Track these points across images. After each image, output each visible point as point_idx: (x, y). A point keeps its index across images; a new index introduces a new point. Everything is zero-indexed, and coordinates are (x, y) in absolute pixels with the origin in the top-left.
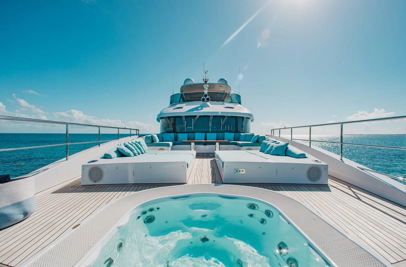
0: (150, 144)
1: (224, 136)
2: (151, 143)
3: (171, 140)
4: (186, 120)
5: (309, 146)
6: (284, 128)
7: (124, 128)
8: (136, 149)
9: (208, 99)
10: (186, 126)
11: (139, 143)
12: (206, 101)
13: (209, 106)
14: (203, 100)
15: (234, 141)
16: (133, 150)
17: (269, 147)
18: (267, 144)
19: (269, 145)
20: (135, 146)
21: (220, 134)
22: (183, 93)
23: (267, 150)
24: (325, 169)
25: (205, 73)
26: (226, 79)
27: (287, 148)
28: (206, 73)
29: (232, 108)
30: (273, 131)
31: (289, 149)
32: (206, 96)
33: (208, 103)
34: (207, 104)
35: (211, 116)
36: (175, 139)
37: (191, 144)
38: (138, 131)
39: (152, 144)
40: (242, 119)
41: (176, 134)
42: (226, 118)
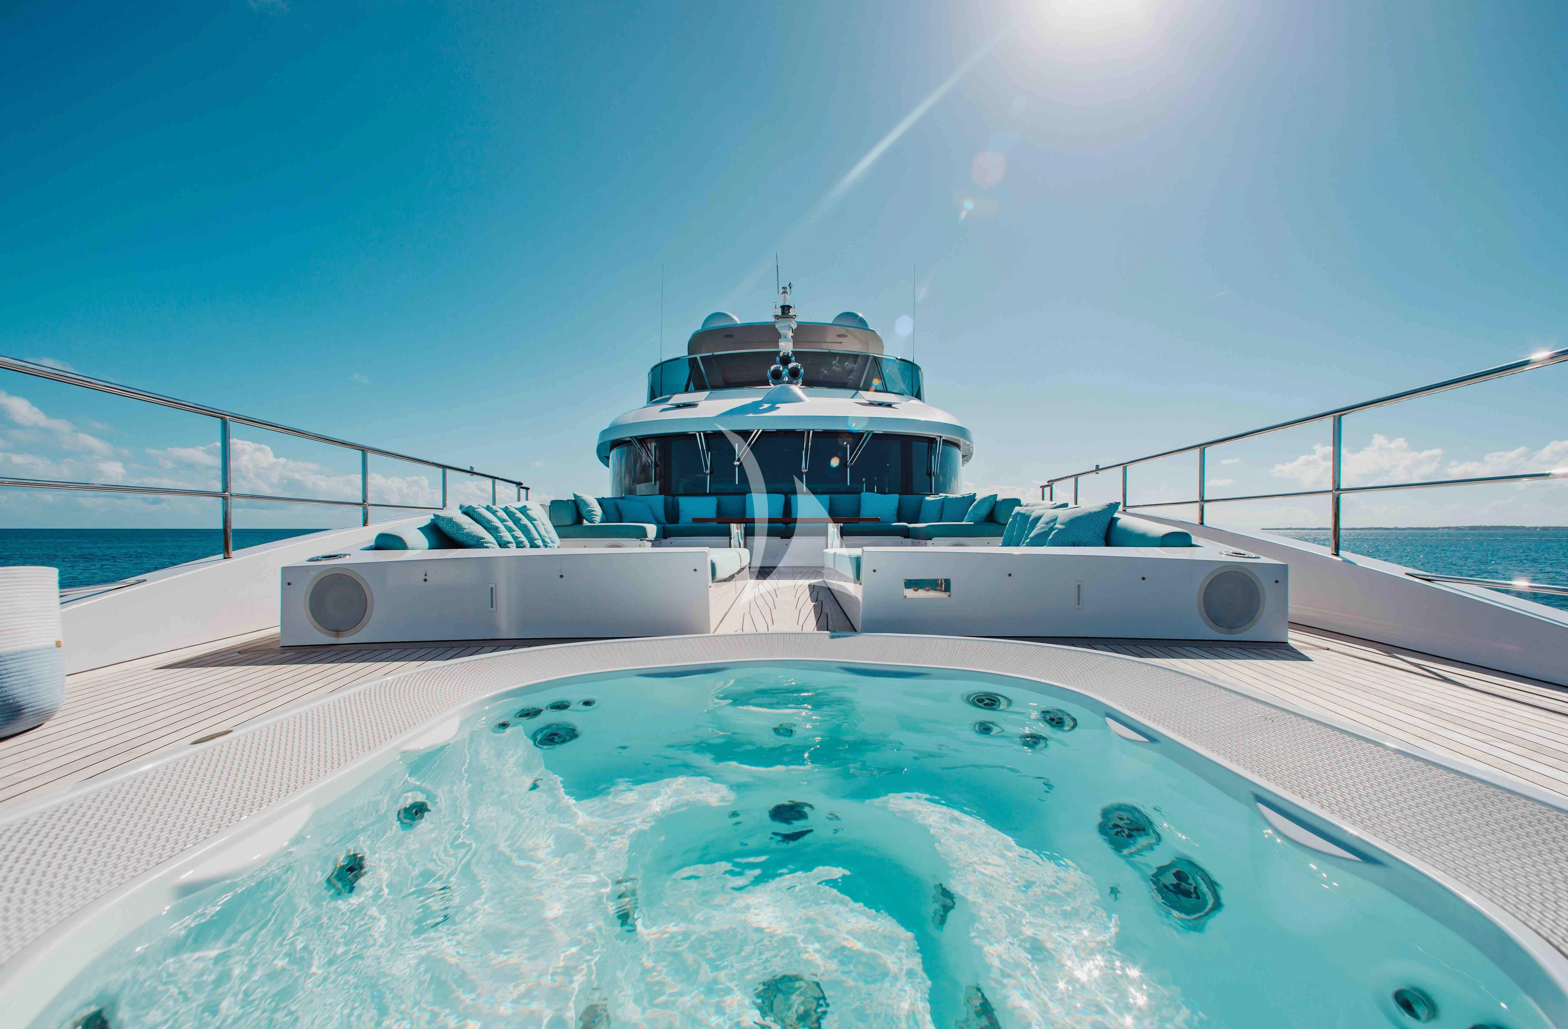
0: (571, 529)
1: (860, 505)
2: (571, 525)
3: (651, 518)
4: (709, 449)
5: (1197, 521)
6: (1095, 469)
7: (469, 469)
8: (510, 530)
9: (794, 374)
10: (708, 471)
11: (524, 510)
12: (787, 379)
13: (798, 400)
14: (777, 376)
15: (900, 521)
16: (496, 529)
17: (1040, 524)
18: (1029, 516)
19: (1038, 519)
20: (505, 517)
21: (844, 501)
22: (698, 356)
23: (1032, 535)
24: (1277, 582)
25: (781, 290)
26: (860, 315)
27: (1114, 521)
28: (785, 292)
29: (889, 405)
30: (1047, 490)
31: (1119, 523)
32: (785, 361)
33: (796, 389)
34: (790, 390)
35: (809, 433)
36: (667, 517)
37: (729, 535)
38: (523, 492)
39: (577, 527)
40: (926, 444)
41: (670, 498)
42: (864, 443)
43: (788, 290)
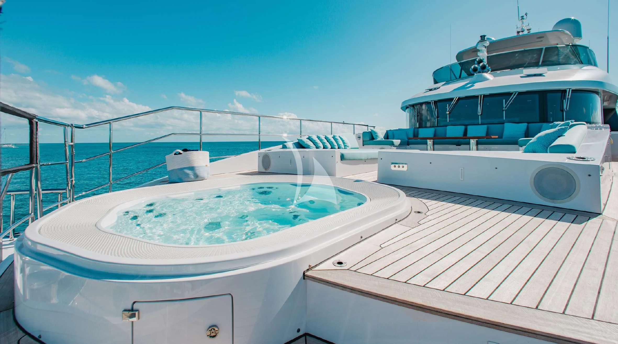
0: (369, 142)
2: (370, 140)
7: (343, 122)
9: (483, 68)
10: (436, 117)
12: (479, 71)
13: (488, 80)
14: (475, 70)
15: (525, 137)
21: (496, 128)
24: (590, 175)
25: (520, 18)
28: (523, 19)
29: (540, 75)
32: (480, 62)
33: (487, 75)
34: (483, 76)
35: (481, 96)
37: (426, 144)
39: (371, 142)
42: (513, 97)
43: (525, 17)
